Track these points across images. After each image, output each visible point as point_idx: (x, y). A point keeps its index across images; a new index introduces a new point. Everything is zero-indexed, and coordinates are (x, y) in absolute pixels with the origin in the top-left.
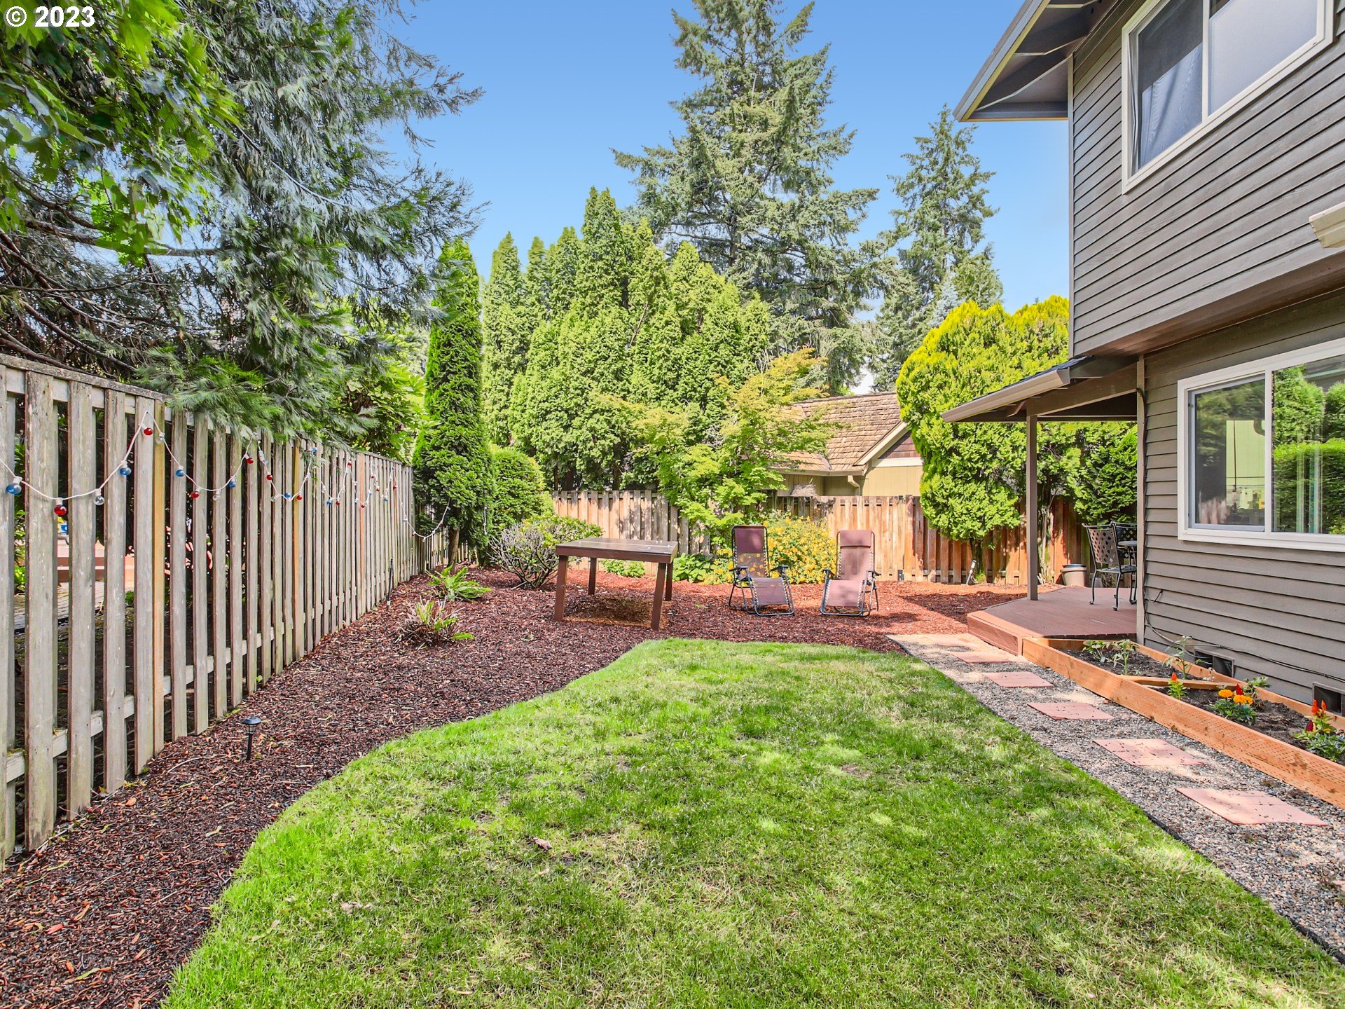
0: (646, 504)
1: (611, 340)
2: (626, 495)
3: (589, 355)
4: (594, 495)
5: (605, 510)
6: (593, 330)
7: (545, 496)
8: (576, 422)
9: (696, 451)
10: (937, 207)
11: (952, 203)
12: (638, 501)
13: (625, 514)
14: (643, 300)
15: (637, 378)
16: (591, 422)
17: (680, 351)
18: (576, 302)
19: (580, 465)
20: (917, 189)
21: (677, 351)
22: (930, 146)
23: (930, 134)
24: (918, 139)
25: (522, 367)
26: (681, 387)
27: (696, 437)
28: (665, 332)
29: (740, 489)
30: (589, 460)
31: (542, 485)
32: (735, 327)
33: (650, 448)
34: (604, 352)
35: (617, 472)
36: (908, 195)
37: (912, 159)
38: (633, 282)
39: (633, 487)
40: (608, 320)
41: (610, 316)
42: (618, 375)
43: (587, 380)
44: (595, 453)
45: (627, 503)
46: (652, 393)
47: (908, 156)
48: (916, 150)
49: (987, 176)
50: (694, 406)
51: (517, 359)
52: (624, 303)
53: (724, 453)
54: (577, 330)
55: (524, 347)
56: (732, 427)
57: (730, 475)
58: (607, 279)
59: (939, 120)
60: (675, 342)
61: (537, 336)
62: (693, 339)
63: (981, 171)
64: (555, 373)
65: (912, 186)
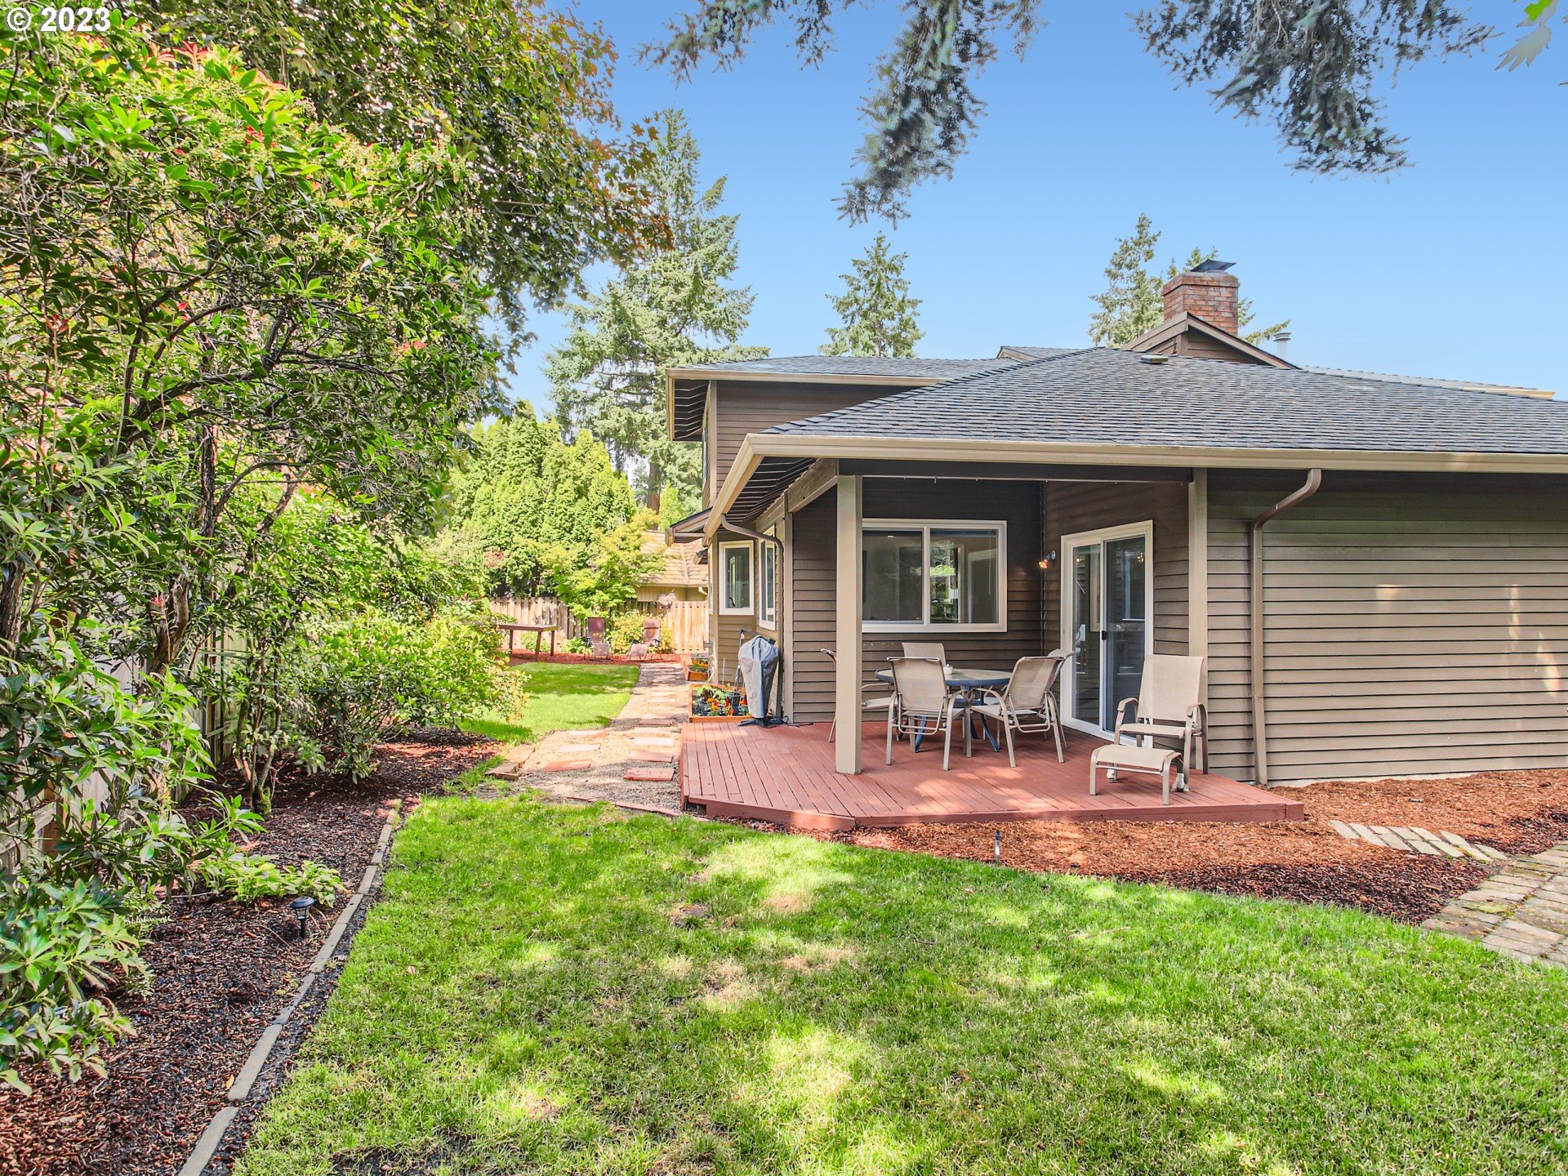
0: (554, 606)
1: (529, 501)
2: (540, 600)
3: (515, 510)
4: (519, 600)
5: (526, 610)
6: (517, 495)
7: (485, 601)
8: (506, 553)
9: (580, 574)
10: (872, 329)
11: (886, 323)
12: (548, 604)
13: (539, 614)
14: (550, 472)
15: (545, 527)
16: (515, 554)
17: (575, 509)
18: (507, 473)
19: (509, 581)
20: (855, 307)
21: (571, 510)
22: (867, 269)
23: (865, 258)
24: (855, 262)
25: (469, 515)
26: (574, 531)
27: (582, 563)
28: (564, 497)
29: (606, 597)
30: (515, 578)
31: (483, 593)
32: (610, 494)
33: (551, 572)
34: (524, 508)
35: (534, 585)
36: (848, 312)
37: (851, 281)
38: (546, 460)
39: (544, 595)
40: (527, 488)
41: (529, 486)
42: (534, 523)
43: (512, 527)
44: (519, 573)
45: (541, 605)
46: (555, 536)
47: (847, 277)
48: (853, 272)
49: (914, 303)
50: (582, 545)
51: (466, 509)
52: (539, 474)
53: (598, 575)
54: (506, 494)
55: (471, 500)
56: (603, 560)
57: (601, 588)
58: (527, 459)
59: (875, 245)
60: (570, 504)
61: (480, 494)
62: (582, 502)
63: (910, 297)
64: (492, 520)
65: (851, 304)
